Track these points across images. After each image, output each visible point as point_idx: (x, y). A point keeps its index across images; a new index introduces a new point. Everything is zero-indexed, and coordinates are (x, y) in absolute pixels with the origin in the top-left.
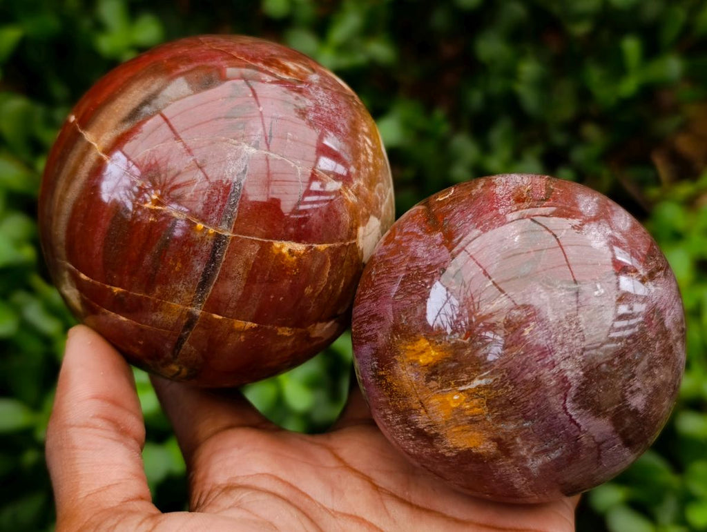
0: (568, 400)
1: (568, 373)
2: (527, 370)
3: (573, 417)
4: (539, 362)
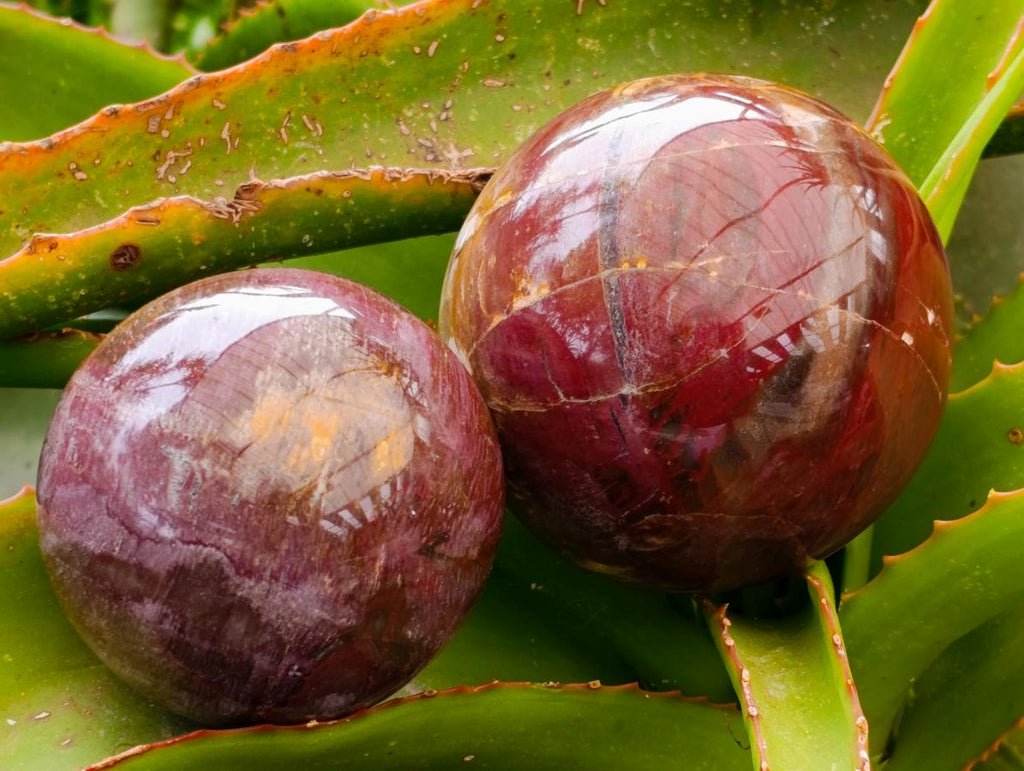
0: (226, 559)
1: (252, 583)
2: (292, 548)
3: (201, 547)
4: (289, 566)
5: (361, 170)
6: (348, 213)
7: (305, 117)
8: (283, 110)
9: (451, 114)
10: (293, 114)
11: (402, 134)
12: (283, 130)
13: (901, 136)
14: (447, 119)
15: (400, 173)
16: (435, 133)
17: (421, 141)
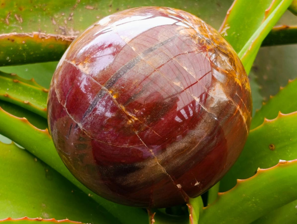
5: (30, 33)
6: (24, 50)
7: (16, 15)
8: (7, 12)
9: (73, 18)
10: (11, 14)
11: (53, 24)
12: (7, 20)
13: (234, 33)
14: (71, 20)
15: (45, 36)
16: (66, 25)
17: (60, 27)
